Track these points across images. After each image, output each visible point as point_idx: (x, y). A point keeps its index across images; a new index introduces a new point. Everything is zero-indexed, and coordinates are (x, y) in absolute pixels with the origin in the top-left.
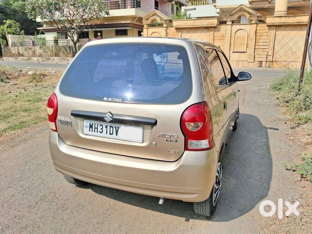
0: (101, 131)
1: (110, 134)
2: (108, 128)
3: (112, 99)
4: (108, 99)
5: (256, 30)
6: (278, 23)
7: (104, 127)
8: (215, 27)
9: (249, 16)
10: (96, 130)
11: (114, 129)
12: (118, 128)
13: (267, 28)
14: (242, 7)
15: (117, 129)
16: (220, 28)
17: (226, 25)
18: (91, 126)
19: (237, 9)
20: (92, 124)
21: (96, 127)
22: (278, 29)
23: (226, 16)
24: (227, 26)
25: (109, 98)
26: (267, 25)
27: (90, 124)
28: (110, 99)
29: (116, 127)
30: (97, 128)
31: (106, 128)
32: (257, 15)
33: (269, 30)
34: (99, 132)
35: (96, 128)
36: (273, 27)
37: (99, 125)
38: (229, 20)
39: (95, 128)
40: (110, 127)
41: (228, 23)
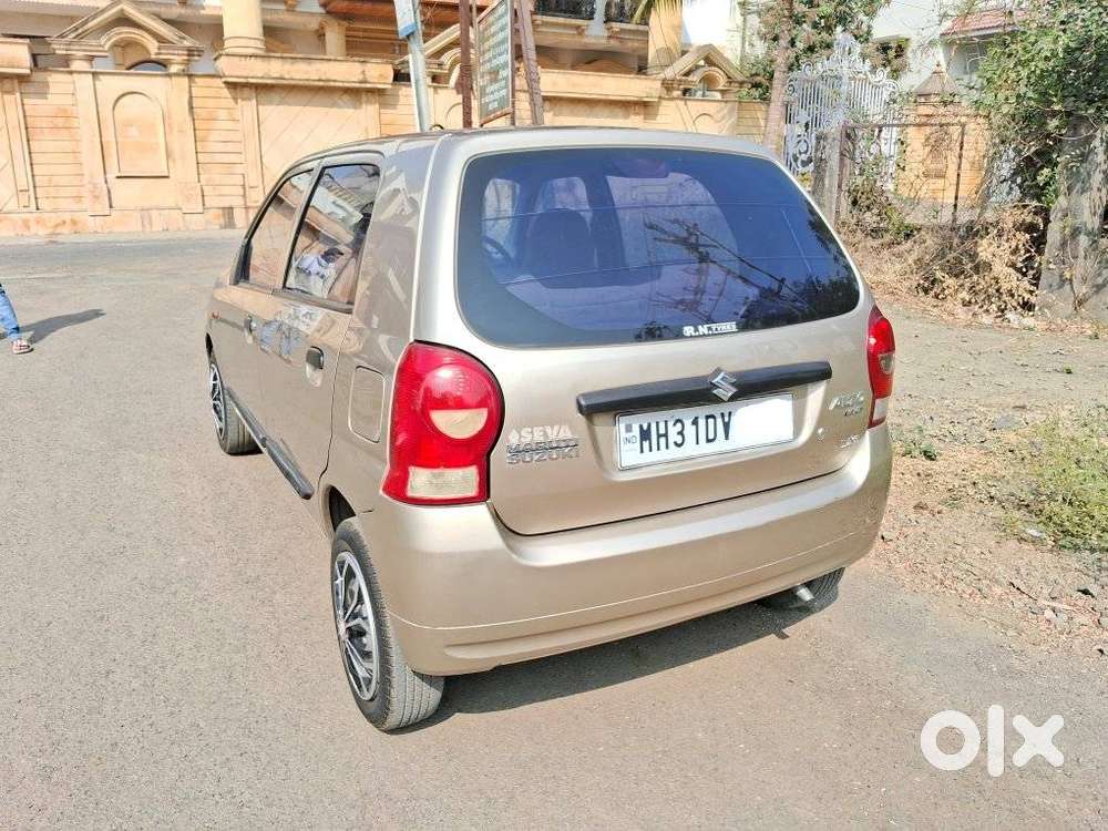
0: (679, 440)
1: (708, 441)
2: (702, 422)
3: (709, 329)
4: (696, 330)
5: (191, 97)
6: (262, 78)
7: (688, 423)
8: (22, 79)
9: (157, 44)
10: (663, 440)
11: (719, 421)
12: (730, 413)
13: (225, 92)
14: (122, 10)
15: (726, 419)
16: (46, 84)
17: (71, 73)
18: (645, 435)
19: (106, 15)
20: (649, 425)
21: (662, 431)
22: (263, 97)
23: (62, 36)
24: (75, 75)
25: (700, 327)
26: (225, 83)
27: (641, 427)
28: (703, 329)
29: (723, 415)
30: (666, 435)
31: (694, 427)
32: (187, 43)
33: (235, 99)
34: (671, 445)
35: (662, 436)
36: (246, 92)
37: (670, 424)
38: (80, 54)
39: (659, 436)
40: (708, 417)
41: (76, 65)
